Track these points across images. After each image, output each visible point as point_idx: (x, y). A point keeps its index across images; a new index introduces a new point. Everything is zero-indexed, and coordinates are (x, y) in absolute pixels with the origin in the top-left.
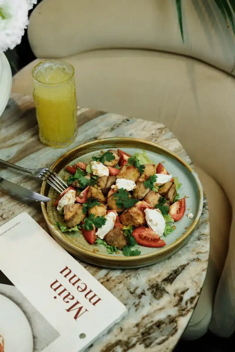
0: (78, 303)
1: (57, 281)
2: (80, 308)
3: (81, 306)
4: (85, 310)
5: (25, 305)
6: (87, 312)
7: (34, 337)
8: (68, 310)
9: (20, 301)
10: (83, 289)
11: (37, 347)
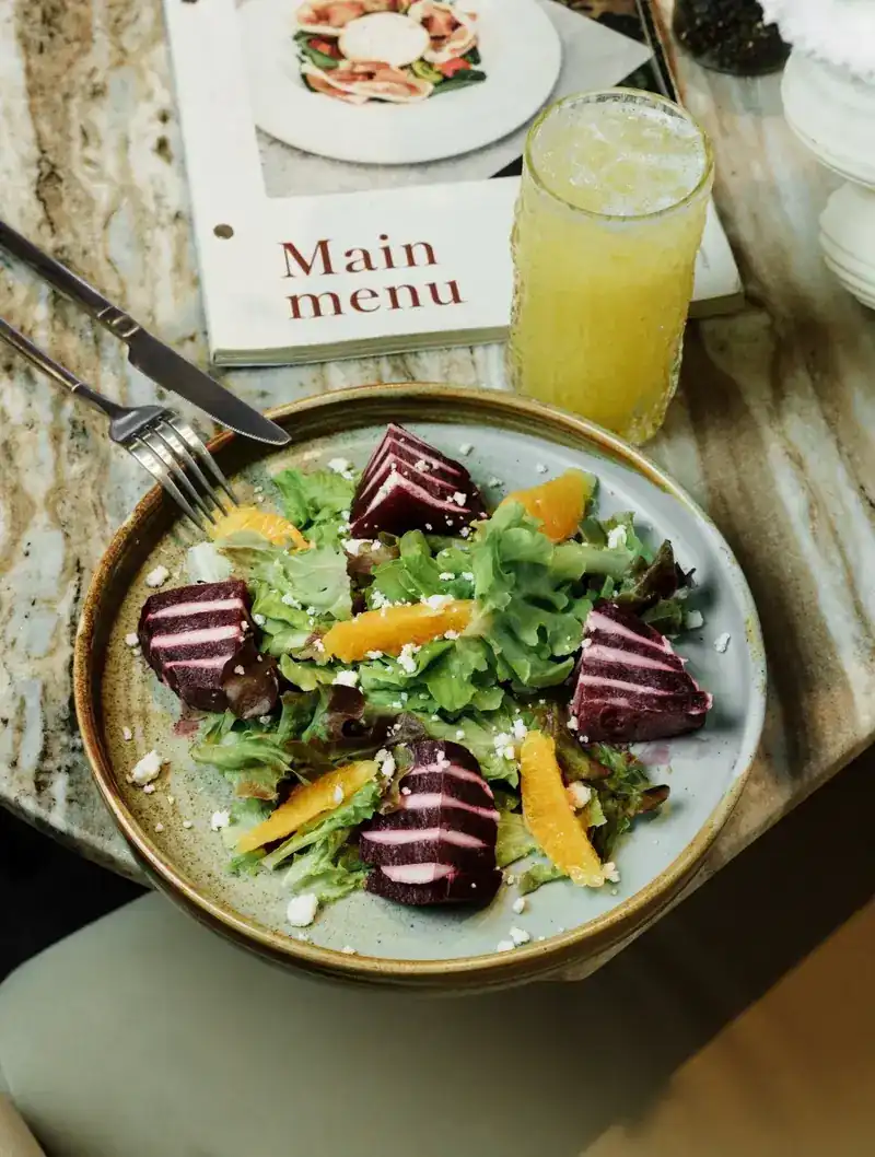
0: (328, 270)
1: (432, 261)
2: (307, 269)
3: (313, 271)
4: (292, 272)
5: (414, 174)
6: (286, 274)
7: (306, 154)
8: (323, 245)
9: (432, 170)
10: (359, 301)
11: (277, 147)
